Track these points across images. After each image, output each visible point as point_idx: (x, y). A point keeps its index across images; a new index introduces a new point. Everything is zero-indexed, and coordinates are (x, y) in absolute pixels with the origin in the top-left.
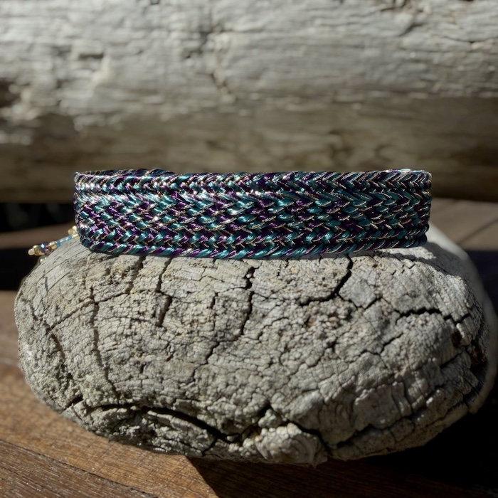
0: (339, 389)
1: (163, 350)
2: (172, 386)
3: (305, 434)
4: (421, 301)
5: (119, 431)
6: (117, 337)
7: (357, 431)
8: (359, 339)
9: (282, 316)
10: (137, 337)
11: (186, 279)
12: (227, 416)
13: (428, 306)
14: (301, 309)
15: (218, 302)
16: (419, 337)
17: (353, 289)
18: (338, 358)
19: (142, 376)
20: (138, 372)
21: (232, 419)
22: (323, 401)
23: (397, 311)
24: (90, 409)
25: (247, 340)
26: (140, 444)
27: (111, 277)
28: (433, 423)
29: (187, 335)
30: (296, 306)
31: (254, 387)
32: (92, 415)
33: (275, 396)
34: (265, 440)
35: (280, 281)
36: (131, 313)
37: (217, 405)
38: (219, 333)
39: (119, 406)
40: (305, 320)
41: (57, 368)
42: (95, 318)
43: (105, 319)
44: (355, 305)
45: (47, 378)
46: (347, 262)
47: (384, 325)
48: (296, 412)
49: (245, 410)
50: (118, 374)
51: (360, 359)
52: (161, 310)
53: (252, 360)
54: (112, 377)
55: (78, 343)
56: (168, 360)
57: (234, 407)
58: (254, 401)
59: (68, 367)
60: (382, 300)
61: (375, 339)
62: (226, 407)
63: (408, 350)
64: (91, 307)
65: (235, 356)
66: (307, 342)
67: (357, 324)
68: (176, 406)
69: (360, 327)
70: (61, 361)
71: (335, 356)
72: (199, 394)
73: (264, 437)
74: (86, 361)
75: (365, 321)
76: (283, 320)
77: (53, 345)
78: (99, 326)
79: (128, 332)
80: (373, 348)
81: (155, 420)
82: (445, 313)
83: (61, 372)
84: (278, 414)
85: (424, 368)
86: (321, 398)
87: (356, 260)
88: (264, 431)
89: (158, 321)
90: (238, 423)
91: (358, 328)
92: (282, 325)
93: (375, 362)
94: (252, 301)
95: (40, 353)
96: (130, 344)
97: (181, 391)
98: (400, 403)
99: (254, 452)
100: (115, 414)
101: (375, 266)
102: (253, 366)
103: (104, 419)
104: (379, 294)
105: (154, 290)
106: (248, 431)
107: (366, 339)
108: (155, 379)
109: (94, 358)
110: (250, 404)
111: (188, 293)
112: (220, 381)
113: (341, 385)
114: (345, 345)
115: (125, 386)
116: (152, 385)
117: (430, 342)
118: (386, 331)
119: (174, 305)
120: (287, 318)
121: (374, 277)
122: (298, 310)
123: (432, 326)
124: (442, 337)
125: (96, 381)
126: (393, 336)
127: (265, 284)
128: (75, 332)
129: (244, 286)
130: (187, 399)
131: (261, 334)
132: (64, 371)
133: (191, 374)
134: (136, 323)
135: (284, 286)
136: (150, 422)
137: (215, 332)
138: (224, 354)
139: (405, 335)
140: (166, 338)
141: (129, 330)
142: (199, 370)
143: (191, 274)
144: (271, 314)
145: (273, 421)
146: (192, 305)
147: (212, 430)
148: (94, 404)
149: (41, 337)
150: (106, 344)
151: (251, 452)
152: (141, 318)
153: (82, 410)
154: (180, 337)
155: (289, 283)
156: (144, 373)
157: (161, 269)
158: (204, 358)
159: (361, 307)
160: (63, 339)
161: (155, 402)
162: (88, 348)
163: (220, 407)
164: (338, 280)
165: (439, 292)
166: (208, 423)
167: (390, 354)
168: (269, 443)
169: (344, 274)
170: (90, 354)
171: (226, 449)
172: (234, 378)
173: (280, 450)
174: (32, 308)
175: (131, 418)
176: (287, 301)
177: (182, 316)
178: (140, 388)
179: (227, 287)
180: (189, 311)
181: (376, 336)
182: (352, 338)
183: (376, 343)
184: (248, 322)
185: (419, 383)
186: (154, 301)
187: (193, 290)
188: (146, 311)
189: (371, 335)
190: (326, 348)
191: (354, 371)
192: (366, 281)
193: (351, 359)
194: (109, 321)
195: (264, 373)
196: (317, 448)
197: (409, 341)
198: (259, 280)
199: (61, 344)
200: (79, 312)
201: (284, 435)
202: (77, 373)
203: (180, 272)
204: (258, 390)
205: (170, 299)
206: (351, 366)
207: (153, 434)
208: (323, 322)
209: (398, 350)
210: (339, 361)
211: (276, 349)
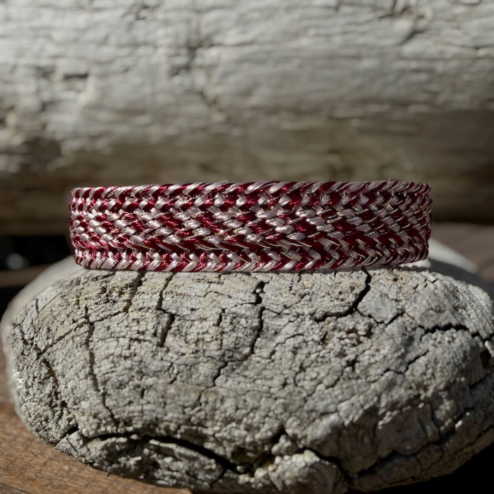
0: (361, 412)
1: (165, 372)
2: (176, 411)
3: (323, 461)
4: (447, 317)
5: (119, 463)
6: (115, 359)
7: (380, 458)
8: (382, 357)
9: (296, 333)
10: (136, 358)
11: (190, 296)
12: (238, 443)
13: (454, 322)
14: (316, 326)
15: (225, 319)
16: (446, 355)
17: (372, 303)
18: (358, 378)
19: (142, 401)
20: (138, 396)
21: (243, 447)
22: (343, 424)
23: (422, 327)
24: (86, 440)
25: (258, 359)
26: (142, 477)
27: (107, 296)
28: (461, 450)
29: (192, 355)
30: (311, 321)
31: (267, 410)
32: (89, 445)
33: (290, 420)
34: (280, 469)
35: (293, 296)
36: (129, 333)
37: (225, 431)
38: (227, 352)
39: (118, 435)
40: (322, 337)
41: (50, 395)
42: (90, 339)
43: (101, 340)
44: (375, 321)
45: (39, 406)
46: (365, 276)
47: (408, 343)
48: (314, 438)
49: (258, 436)
50: (116, 400)
51: (383, 378)
52: (163, 329)
53: (264, 381)
54: (109, 402)
55: (72, 367)
56: (172, 382)
57: (244, 433)
58: (267, 426)
59: (62, 394)
60: (405, 315)
61: (399, 357)
62: (236, 433)
63: (434, 369)
64: (86, 328)
65: (245, 377)
66: (324, 360)
67: (378, 340)
68: (181, 434)
69: (383, 344)
70: (54, 387)
71: (356, 376)
72: (206, 419)
73: (278, 465)
74: (81, 386)
75: (387, 337)
76: (297, 336)
77: (45, 370)
78: (95, 347)
79: (127, 353)
80: (396, 367)
81: (158, 450)
82: (473, 330)
83: (54, 400)
84: (294, 439)
85: (453, 389)
86: (341, 422)
87: (375, 274)
88: (278, 460)
89: (159, 340)
90: (249, 451)
91: (380, 345)
92: (296, 342)
93: (399, 381)
94: (263, 318)
95: (31, 379)
96: (128, 366)
97: (186, 417)
98: (428, 427)
99: (267, 482)
100: (114, 444)
101: (395, 280)
102: (265, 388)
103: (102, 450)
104: (402, 309)
105: (154, 308)
106: (261, 460)
107: (389, 356)
108: (158, 404)
109: (90, 382)
110: (263, 430)
111: (192, 310)
112: (229, 404)
113: (362, 407)
114: (366, 363)
115: (124, 412)
116: (154, 411)
117: (458, 360)
118: (410, 348)
119: (176, 323)
120: (302, 335)
121: (395, 291)
122: (313, 326)
123: (460, 343)
124: (470, 355)
125: (93, 407)
126: (418, 353)
127: (276, 299)
128: (68, 355)
129: (254, 301)
130: (193, 425)
131: (273, 352)
132: (57, 399)
133: (196, 398)
134: (136, 343)
135: (297, 300)
136: (152, 452)
137: (223, 351)
138: (232, 375)
139: (430, 353)
140: (169, 359)
141: (128, 351)
142: (206, 393)
143: (195, 290)
144: (284, 331)
145: (288, 448)
146: (196, 322)
147: (220, 460)
148: (91, 433)
149: (32, 362)
150: (102, 367)
151: (263, 484)
152: (141, 337)
153: (78, 440)
154: (184, 357)
155: (302, 298)
156: (145, 397)
157: (163, 286)
158: (210, 380)
159: (382, 322)
160: (55, 363)
161: (157, 430)
162: (83, 371)
163: (230, 433)
164: (356, 295)
165: (464, 308)
166: (216, 452)
167: (415, 373)
168: (284, 473)
169: (362, 288)
170: (86, 378)
171: (237, 479)
172: (245, 401)
173: (296, 480)
174: (21, 331)
175: (132, 448)
176: (301, 317)
177: (186, 335)
178: (141, 414)
179: (235, 303)
180: (193, 329)
181: (400, 354)
182: (373, 356)
183: (399, 361)
184: (259, 339)
185: (447, 406)
186: (155, 319)
187: (197, 307)
188: (146, 330)
189: (394, 352)
190: (345, 367)
191: (376, 392)
192: (387, 295)
193: (372, 379)
194: (106, 342)
195: (277, 395)
196: (337, 477)
197: (436, 359)
198: (270, 295)
199: (54, 369)
200: (73, 333)
201: (300, 463)
202: (72, 400)
203: (183, 288)
204: (271, 414)
205: (172, 317)
206: (373, 386)
207: (156, 466)
208: (341, 339)
209: (424, 368)
210: (360, 381)
211: (290, 369)
